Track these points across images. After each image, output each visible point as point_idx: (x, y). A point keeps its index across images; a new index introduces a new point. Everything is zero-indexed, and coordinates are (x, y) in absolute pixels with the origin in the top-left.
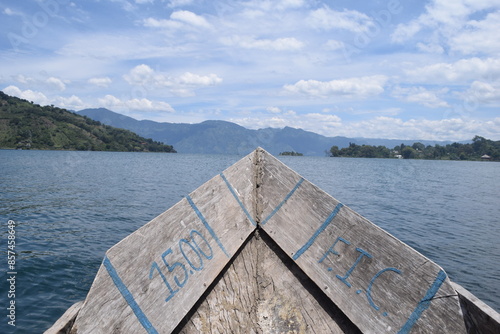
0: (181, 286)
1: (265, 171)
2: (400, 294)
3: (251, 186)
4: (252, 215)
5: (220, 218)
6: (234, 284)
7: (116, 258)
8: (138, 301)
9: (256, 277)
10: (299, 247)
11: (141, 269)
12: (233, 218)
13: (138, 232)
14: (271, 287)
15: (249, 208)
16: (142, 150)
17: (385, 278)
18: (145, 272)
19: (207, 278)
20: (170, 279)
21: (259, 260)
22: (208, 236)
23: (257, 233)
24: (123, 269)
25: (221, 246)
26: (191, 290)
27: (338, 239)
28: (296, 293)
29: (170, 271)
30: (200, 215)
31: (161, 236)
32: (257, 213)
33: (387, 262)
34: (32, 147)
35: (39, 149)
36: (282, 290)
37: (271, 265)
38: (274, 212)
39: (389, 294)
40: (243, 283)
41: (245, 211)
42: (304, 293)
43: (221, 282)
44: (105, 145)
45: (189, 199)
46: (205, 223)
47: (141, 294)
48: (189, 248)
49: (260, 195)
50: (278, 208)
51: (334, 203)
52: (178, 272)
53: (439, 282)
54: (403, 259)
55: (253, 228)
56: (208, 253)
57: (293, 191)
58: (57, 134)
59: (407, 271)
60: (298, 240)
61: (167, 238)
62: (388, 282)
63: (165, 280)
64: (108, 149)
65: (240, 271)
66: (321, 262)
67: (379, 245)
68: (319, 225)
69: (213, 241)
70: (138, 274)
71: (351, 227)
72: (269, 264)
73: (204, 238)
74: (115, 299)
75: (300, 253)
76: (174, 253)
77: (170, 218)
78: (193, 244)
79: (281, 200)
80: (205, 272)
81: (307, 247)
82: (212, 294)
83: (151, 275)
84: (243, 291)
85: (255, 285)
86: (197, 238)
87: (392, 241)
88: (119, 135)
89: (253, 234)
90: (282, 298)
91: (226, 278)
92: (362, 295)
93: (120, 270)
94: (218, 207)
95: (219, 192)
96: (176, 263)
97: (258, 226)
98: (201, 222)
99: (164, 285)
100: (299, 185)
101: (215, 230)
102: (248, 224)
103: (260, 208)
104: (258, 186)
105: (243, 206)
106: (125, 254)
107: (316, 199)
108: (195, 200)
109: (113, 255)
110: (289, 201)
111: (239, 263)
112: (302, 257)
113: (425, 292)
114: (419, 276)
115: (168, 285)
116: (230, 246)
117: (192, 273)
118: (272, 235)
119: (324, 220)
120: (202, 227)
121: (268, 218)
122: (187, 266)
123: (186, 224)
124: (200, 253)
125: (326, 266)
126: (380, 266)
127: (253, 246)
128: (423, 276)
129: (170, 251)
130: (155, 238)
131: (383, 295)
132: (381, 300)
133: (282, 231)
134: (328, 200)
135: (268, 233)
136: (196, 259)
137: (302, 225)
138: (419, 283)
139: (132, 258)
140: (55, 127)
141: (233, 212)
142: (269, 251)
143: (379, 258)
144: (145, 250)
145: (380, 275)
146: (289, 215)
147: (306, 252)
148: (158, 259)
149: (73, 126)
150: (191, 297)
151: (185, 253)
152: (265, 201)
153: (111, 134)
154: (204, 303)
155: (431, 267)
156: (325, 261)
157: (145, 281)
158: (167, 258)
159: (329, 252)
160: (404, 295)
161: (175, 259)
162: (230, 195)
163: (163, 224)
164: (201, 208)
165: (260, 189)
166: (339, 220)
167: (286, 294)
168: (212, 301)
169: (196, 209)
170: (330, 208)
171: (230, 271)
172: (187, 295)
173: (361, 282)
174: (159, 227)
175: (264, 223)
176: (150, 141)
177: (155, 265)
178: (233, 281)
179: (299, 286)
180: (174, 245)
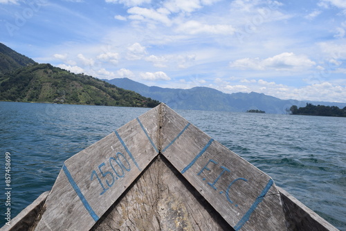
0: (110, 186)
1: (166, 118)
2: (246, 193)
3: (156, 127)
4: (156, 145)
5: (136, 146)
6: (144, 188)
7: (70, 166)
8: (83, 193)
9: (158, 184)
10: (185, 166)
11: (85, 174)
12: (144, 147)
13: (84, 151)
14: (167, 190)
15: (154, 141)
16: (142, 106)
17: (237, 184)
18: (88, 176)
19: (126, 182)
20: (104, 182)
21: (160, 174)
22: (128, 157)
23: (159, 157)
24: (74, 173)
25: (135, 163)
26: (116, 189)
27: (210, 161)
28: (182, 194)
29: (103, 177)
30: (123, 143)
31: (98, 155)
32: (160, 144)
33: (239, 174)
34: (65, 102)
35: (69, 103)
36: (174, 193)
37: (168, 178)
38: (170, 144)
39: (239, 193)
40: (149, 188)
41: (152, 142)
42: (188, 194)
43: (135, 186)
44: (116, 101)
45: (116, 133)
46: (126, 149)
47: (85, 189)
48: (115, 163)
49: (162, 133)
50: (173, 141)
51: (208, 138)
52: (108, 178)
53: (269, 186)
54: (249, 173)
55: (156, 154)
56: (127, 167)
57: (183, 131)
58: (83, 93)
59: (251, 179)
60: (185, 161)
61: (102, 156)
62: (239, 186)
63: (100, 182)
64: (117, 104)
65: (148, 180)
66: (199, 174)
67: (235, 164)
68: (199, 152)
69: (131, 160)
70: (84, 177)
71: (218, 153)
72: (166, 176)
73: (125, 158)
74: (69, 191)
75: (186, 169)
76: (106, 165)
77: (104, 144)
78: (118, 161)
79: (175, 136)
80: (125, 179)
81: (190, 166)
82: (130, 193)
83: (92, 178)
84: (149, 193)
85: (156, 189)
86: (121, 157)
87: (242, 161)
88: (126, 95)
89: (156, 158)
90: (173, 198)
91: (139, 184)
92: (223, 194)
93: (72, 173)
94: (135, 139)
95: (136, 129)
96: (108, 172)
97: (160, 152)
98: (123, 148)
99: (100, 185)
100: (187, 127)
101: (133, 154)
102: (153, 151)
103: (161, 141)
104: (160, 128)
105: (150, 139)
106: (76, 164)
107: (197, 135)
108: (120, 134)
109: (69, 164)
110: (180, 137)
111: (147, 175)
112: (187, 172)
113: (260, 192)
114: (257, 183)
115: (102, 185)
116: (142, 164)
117: (117, 179)
118: (168, 159)
119: (202, 149)
120: (124, 151)
121: (167, 148)
122: (114, 174)
123: (114, 148)
124: (122, 167)
125: (202, 177)
126: (235, 177)
127: (156, 165)
128: (260, 183)
129: (104, 164)
130: (95, 155)
131: (236, 194)
132: (234, 197)
133: (175, 156)
134: (205, 136)
135: (166, 157)
136: (120, 170)
137: (188, 152)
138: (258, 187)
139: (80, 167)
140: (82, 88)
141: (144, 143)
142: (166, 168)
143: (234, 172)
144: (88, 162)
145: (235, 182)
146: (179, 146)
147: (190, 169)
148: (96, 168)
149: (94, 88)
150: (116, 193)
151: (113, 166)
152: (165, 137)
153: (121, 94)
154: (124, 198)
155: (265, 177)
156: (202, 174)
157: (88, 181)
158: (102, 168)
159: (204, 168)
160: (248, 194)
161: (107, 169)
162: (142, 132)
163: (99, 147)
164: (123, 139)
165: (162, 129)
166: (211, 149)
167: (176, 194)
168: (129, 197)
169: (121, 140)
170: (205, 141)
171: (141, 180)
172: (114, 192)
173: (222, 186)
174: (97, 149)
175: (164, 151)
176: (150, 99)
177: (94, 172)
178: (143, 186)
179: (185, 190)
180: (106, 160)
